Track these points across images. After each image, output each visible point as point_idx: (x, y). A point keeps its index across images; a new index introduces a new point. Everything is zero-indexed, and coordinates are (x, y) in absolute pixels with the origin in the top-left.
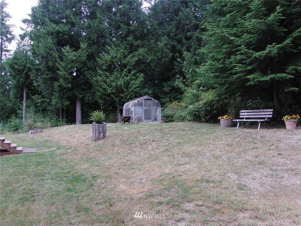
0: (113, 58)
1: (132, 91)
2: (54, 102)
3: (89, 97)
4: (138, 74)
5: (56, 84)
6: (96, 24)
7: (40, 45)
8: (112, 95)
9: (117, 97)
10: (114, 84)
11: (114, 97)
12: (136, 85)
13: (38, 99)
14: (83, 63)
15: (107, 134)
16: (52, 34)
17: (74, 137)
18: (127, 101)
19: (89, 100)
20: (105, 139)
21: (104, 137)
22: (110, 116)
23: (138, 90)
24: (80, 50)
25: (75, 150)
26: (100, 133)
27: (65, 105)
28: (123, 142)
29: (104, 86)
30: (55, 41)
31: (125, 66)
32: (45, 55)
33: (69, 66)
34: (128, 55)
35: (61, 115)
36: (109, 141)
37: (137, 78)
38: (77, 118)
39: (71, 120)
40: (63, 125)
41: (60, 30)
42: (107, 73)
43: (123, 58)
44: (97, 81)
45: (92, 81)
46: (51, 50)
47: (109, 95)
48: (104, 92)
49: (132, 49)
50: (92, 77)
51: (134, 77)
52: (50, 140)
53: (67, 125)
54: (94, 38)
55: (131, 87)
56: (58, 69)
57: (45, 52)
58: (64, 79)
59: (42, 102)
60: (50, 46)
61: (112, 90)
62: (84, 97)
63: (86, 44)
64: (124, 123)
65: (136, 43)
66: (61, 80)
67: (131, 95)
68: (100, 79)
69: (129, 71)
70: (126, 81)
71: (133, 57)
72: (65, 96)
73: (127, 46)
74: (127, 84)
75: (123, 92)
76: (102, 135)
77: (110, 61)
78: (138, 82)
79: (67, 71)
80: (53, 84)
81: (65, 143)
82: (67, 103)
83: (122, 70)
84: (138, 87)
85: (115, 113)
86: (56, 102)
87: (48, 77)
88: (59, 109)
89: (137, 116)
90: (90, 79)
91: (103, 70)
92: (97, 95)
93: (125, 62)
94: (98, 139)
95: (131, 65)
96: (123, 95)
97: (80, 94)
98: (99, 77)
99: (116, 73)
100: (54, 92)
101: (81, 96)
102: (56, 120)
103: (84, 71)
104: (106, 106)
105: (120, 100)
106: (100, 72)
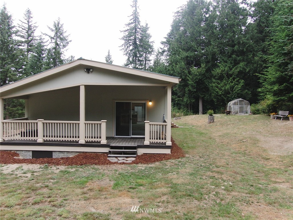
0: (222, 71)
1: (236, 92)
2: (185, 100)
3: (207, 97)
4: (240, 81)
5: (187, 89)
6: (210, 49)
7: (177, 66)
8: (222, 96)
9: (225, 97)
10: (223, 89)
11: (223, 97)
12: (238, 88)
13: (176, 98)
14: (203, 75)
15: (215, 120)
16: (184, 58)
17: (199, 122)
18: (232, 99)
19: (207, 99)
20: (213, 123)
21: (213, 122)
22: (221, 109)
23: (240, 92)
24: (201, 68)
25: (200, 127)
26: (211, 120)
27: (192, 102)
28: (221, 124)
29: (217, 90)
30: (185, 62)
31: (231, 75)
32: (180, 72)
33: (195, 78)
34: (233, 67)
35: (189, 108)
36: (215, 124)
37: (239, 83)
38: (200, 110)
39: (196, 112)
40: (191, 114)
41: (188, 55)
42: (218, 81)
43: (229, 70)
44: (212, 86)
45: (209, 86)
46: (184, 69)
47: (220, 95)
48: (217, 94)
49: (236, 63)
50: (209, 83)
51: (237, 83)
52: (187, 123)
53: (193, 115)
54: (210, 58)
55: (235, 90)
56: (188, 80)
57: (180, 71)
58: (192, 86)
59: (178, 100)
60: (183, 67)
61: (222, 92)
62: (204, 96)
63: (205, 65)
64: (227, 115)
65: (238, 58)
66: (190, 87)
67: (235, 96)
68: (214, 85)
69: (234, 79)
70: (231, 86)
71: (236, 69)
72: (192, 96)
73: (232, 61)
74: (232, 88)
75: (229, 93)
76: (212, 121)
77: (220, 73)
78: (240, 86)
79: (193, 81)
80: (185, 89)
81: (195, 124)
82: (194, 101)
83: (229, 78)
84: (240, 90)
85: (225, 107)
86: (187, 100)
87: (182, 84)
88: (188, 104)
89: (234, 111)
90: (208, 85)
91: (216, 79)
92: (213, 95)
93: (231, 73)
94: (210, 123)
95: (235, 75)
96: (229, 96)
97: (201, 95)
98: (213, 84)
99: (224, 81)
100: (185, 94)
101: (202, 96)
102: (186, 111)
103: (204, 80)
104: (219, 103)
105: (227, 99)
106: (214, 80)
